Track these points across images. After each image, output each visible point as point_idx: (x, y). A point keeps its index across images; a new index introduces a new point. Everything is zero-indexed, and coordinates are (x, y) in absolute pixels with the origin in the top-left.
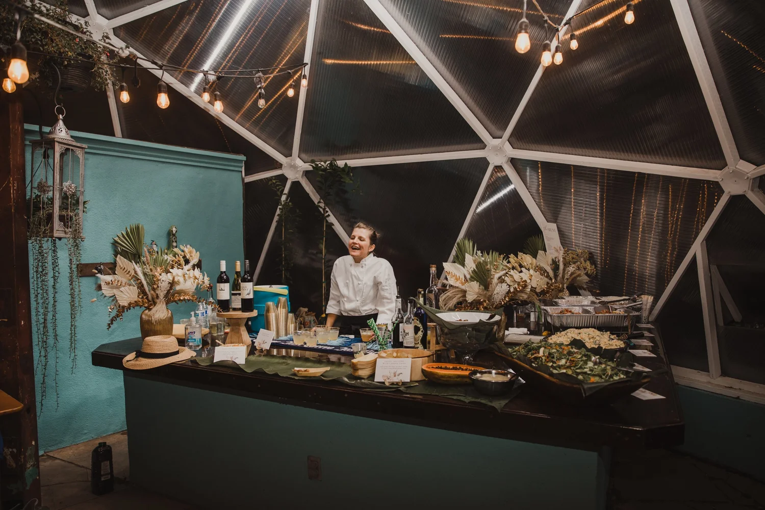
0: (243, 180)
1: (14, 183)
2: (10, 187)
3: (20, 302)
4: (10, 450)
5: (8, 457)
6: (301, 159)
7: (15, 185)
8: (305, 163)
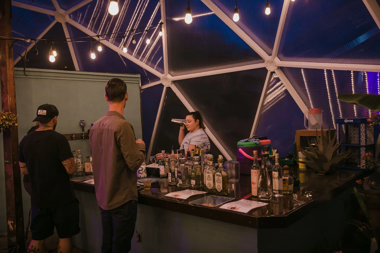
0: (140, 88)
1: (10, 98)
2: (8, 100)
3: (14, 153)
4: (11, 222)
5: (10, 225)
6: (170, 74)
7: (11, 99)
8: (173, 76)
